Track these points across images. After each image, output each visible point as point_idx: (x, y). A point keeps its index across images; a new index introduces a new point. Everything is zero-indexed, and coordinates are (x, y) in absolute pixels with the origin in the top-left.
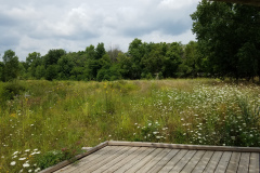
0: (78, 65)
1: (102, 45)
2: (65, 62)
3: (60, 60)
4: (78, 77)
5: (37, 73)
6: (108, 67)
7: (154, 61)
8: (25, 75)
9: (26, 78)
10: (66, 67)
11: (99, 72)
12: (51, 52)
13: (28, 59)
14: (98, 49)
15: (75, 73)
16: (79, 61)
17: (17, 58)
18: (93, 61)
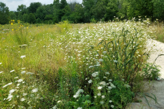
0: (49, 13)
2: (41, 11)
7: (99, 10)
13: (18, 10)
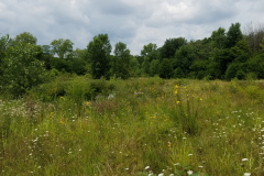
1: (238, 25)
3: (178, 51)
4: (199, 73)
5: (151, 70)
6: (244, 59)
8: (138, 71)
9: (139, 75)
10: (185, 60)
11: (230, 66)
12: (168, 42)
14: (230, 33)
15: (197, 69)
16: (202, 52)
17: (128, 51)
18: (222, 51)
